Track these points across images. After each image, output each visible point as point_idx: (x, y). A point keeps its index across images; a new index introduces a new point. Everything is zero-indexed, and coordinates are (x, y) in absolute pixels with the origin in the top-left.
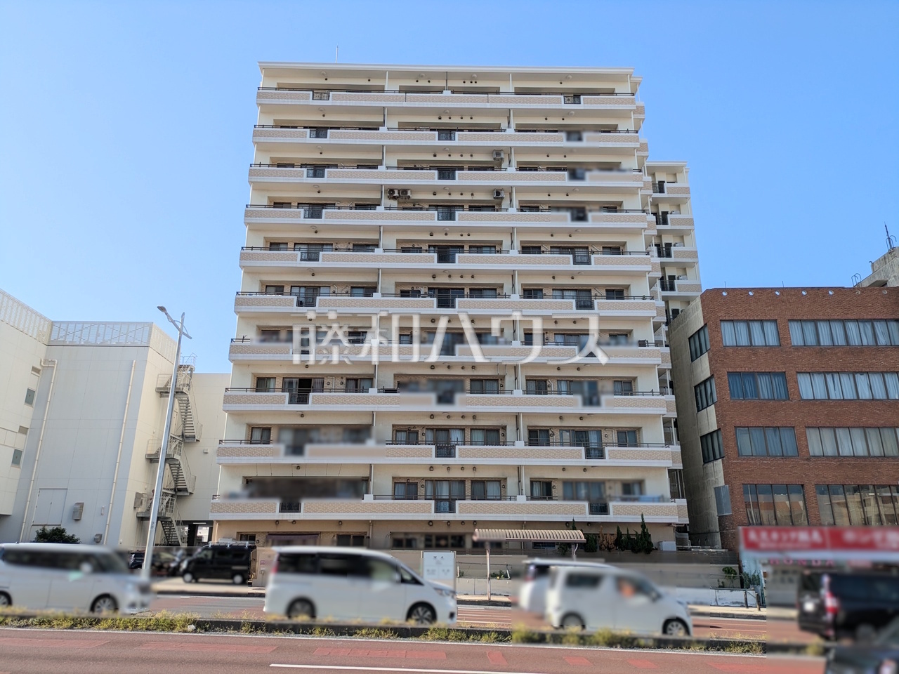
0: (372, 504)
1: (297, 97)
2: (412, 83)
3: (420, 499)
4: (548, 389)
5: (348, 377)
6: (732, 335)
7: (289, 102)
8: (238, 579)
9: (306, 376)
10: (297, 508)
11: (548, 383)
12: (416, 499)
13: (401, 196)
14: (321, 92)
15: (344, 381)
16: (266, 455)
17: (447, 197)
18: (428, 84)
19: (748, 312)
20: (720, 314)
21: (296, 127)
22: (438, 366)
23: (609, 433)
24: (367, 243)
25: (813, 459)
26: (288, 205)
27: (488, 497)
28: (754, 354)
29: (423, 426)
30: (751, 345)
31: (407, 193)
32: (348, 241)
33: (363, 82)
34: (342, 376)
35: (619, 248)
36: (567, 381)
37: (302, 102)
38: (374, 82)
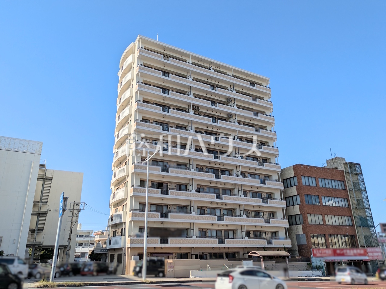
0: (196, 240)
1: (157, 56)
2: (197, 62)
3: (207, 238)
4: (247, 195)
5: (177, 183)
6: (305, 181)
7: (153, 57)
8: (161, 275)
9: (161, 182)
10: (167, 242)
11: (247, 193)
12: (205, 238)
13: (196, 109)
14: (166, 56)
15: (176, 185)
16: (153, 217)
17: (211, 113)
18: (202, 64)
19: (308, 174)
20: (301, 174)
21: (151, 68)
22: (212, 182)
23: (266, 213)
24: (182, 126)
25: (327, 226)
26: (149, 103)
27: (230, 238)
28: (311, 188)
29: (207, 207)
30: (309, 185)
31: (199, 108)
32: (175, 124)
33: (178, 56)
34: (175, 183)
35: (265, 144)
36: (252, 192)
37: (159, 59)
38: (183, 57)
